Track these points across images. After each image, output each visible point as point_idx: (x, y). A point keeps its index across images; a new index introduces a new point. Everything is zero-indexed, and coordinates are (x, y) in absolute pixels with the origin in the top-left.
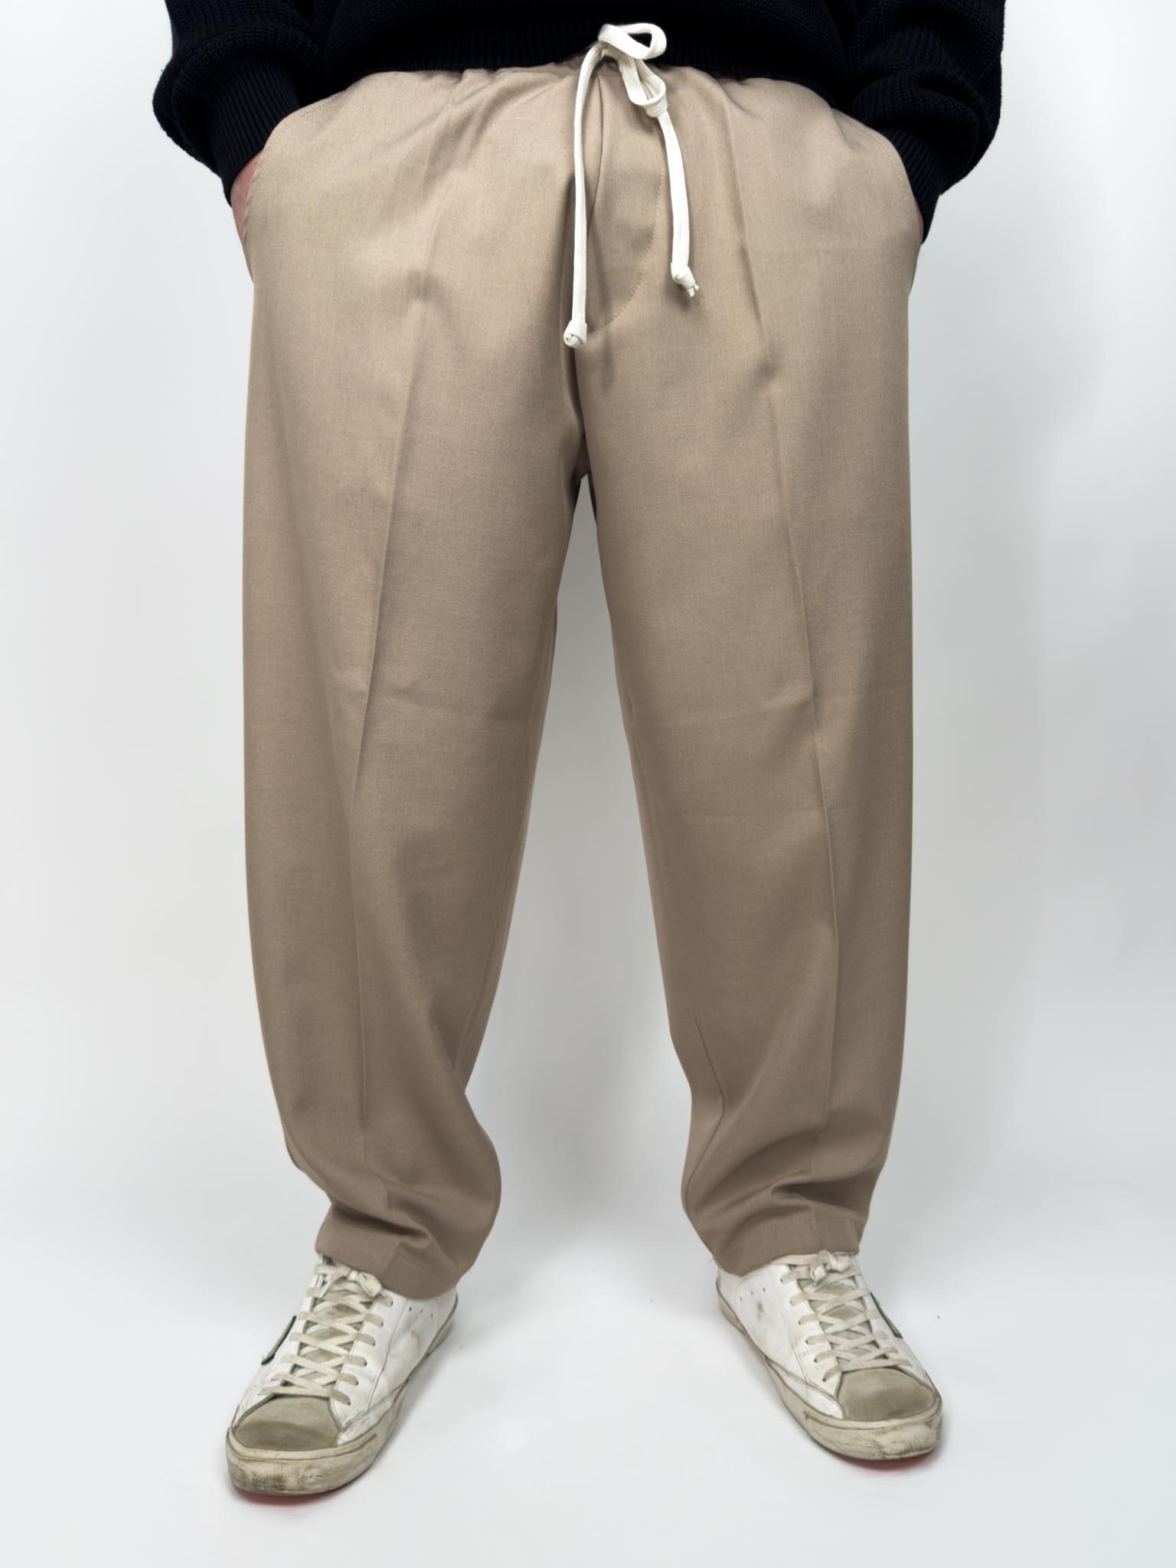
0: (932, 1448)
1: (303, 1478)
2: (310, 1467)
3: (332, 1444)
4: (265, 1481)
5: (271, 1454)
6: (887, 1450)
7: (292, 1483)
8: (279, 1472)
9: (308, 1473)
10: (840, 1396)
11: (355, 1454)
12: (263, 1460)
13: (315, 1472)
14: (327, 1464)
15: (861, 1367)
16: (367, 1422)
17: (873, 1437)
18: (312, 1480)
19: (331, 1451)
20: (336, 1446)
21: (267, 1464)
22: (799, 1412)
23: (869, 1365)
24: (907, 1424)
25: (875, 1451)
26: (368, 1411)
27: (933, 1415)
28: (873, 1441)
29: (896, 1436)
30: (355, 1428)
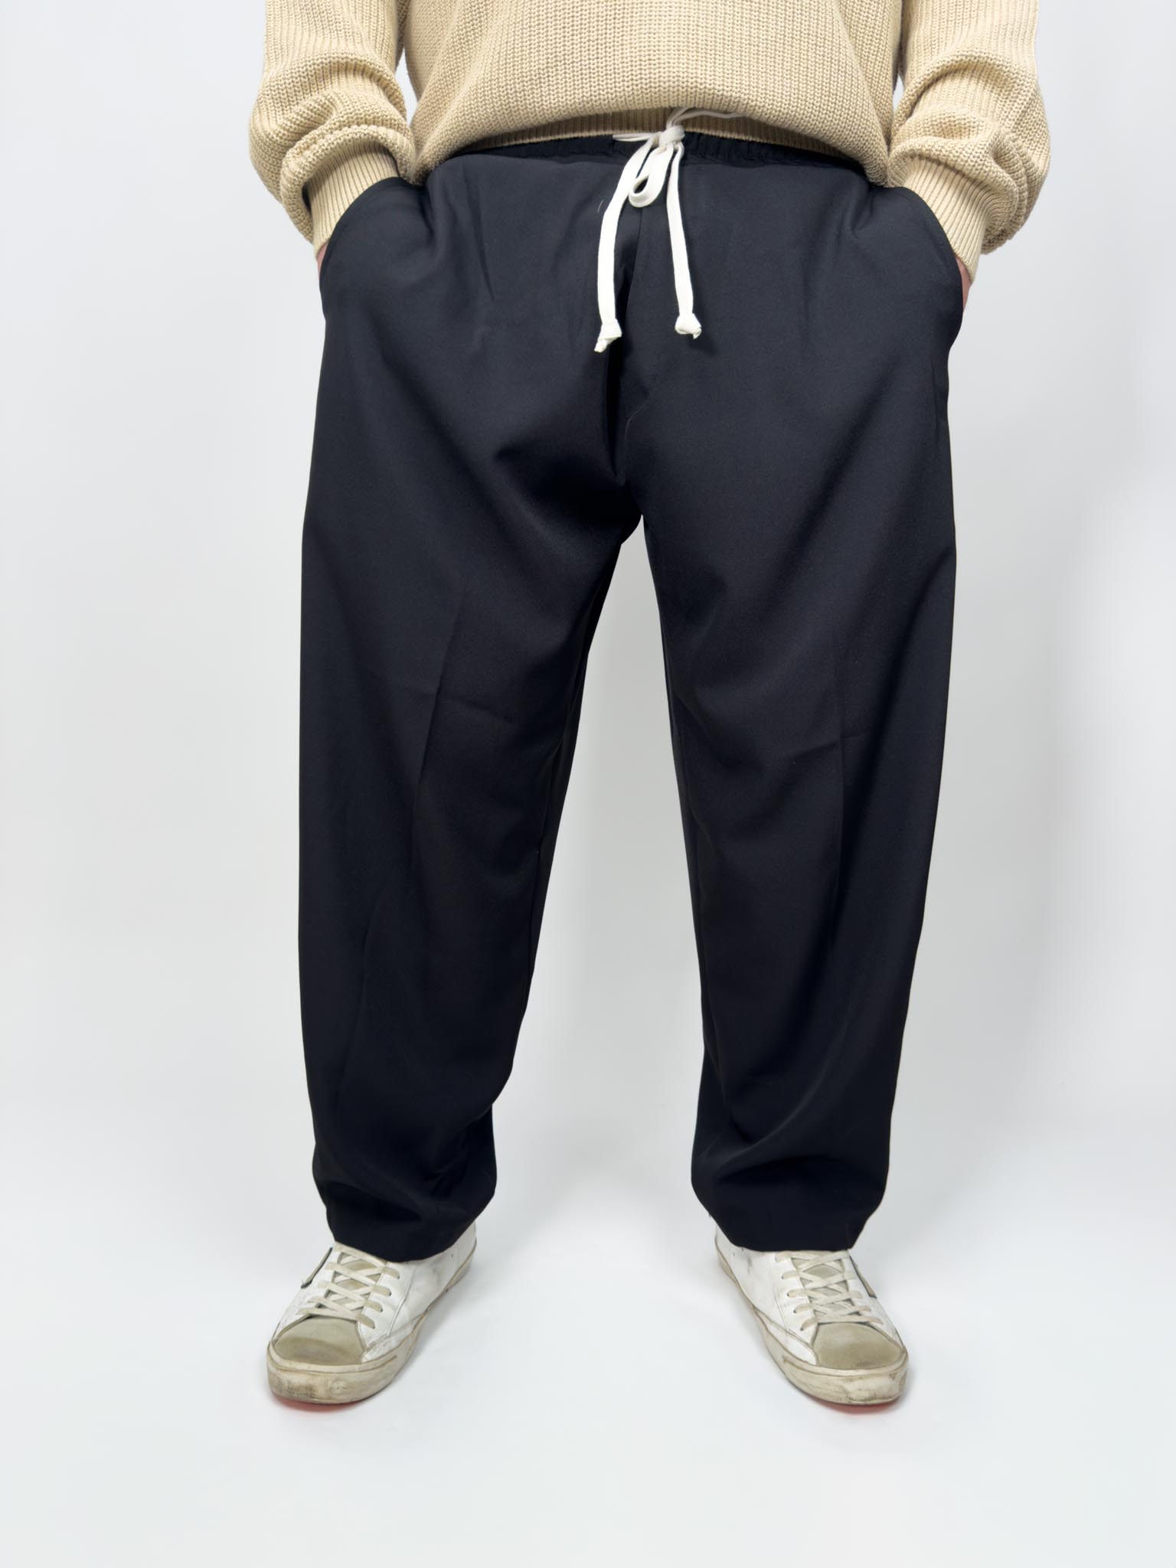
0: (896, 1397)
1: (331, 1389)
2: (337, 1380)
3: (358, 1361)
4: (298, 1389)
5: (304, 1366)
6: (853, 1396)
7: (321, 1394)
8: (311, 1382)
9: (335, 1385)
10: (815, 1345)
11: (377, 1371)
12: (297, 1371)
13: (342, 1384)
14: (352, 1378)
15: (835, 1320)
16: (388, 1345)
17: (841, 1383)
18: (338, 1391)
19: (356, 1367)
20: (361, 1363)
21: (301, 1375)
23: (844, 1319)
24: (872, 1375)
25: (843, 1396)
26: (390, 1336)
27: (898, 1369)
28: (841, 1387)
29: (863, 1384)
30: (378, 1349)
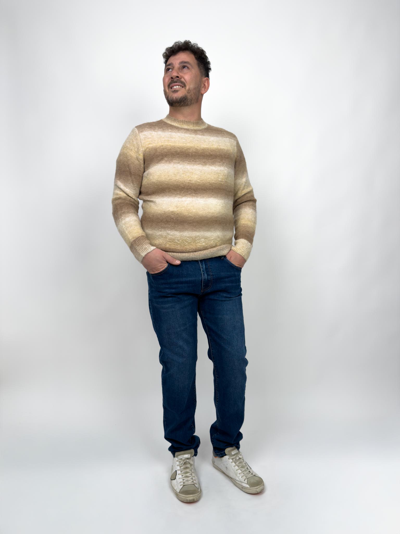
4: (191, 500)
10: (247, 483)
21: (191, 497)
22: (241, 487)
23: (251, 476)
25: (254, 492)
27: (262, 485)
29: (257, 489)
